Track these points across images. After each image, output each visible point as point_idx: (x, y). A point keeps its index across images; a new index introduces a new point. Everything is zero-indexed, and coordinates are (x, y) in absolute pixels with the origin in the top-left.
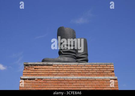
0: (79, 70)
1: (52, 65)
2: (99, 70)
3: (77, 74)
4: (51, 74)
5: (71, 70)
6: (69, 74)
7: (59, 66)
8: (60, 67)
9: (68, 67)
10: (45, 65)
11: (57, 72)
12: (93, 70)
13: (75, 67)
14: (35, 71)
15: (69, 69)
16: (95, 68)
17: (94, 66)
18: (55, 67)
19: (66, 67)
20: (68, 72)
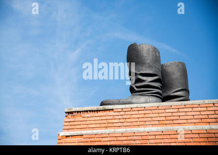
0: (160, 115)
1: (113, 110)
2: (199, 113)
3: (157, 122)
4: (111, 125)
5: (146, 116)
6: (143, 123)
7: (124, 110)
8: (127, 113)
9: (140, 112)
10: (100, 111)
11: (121, 121)
12: (188, 114)
13: (154, 111)
14: (83, 123)
15: (143, 116)
16: (190, 110)
17: (189, 106)
18: (118, 114)
19: (137, 112)
20: (140, 120)
